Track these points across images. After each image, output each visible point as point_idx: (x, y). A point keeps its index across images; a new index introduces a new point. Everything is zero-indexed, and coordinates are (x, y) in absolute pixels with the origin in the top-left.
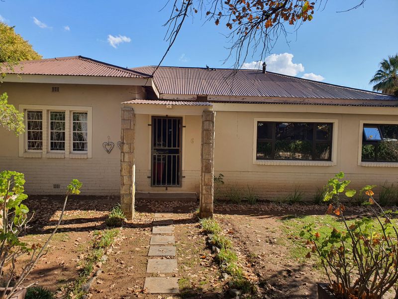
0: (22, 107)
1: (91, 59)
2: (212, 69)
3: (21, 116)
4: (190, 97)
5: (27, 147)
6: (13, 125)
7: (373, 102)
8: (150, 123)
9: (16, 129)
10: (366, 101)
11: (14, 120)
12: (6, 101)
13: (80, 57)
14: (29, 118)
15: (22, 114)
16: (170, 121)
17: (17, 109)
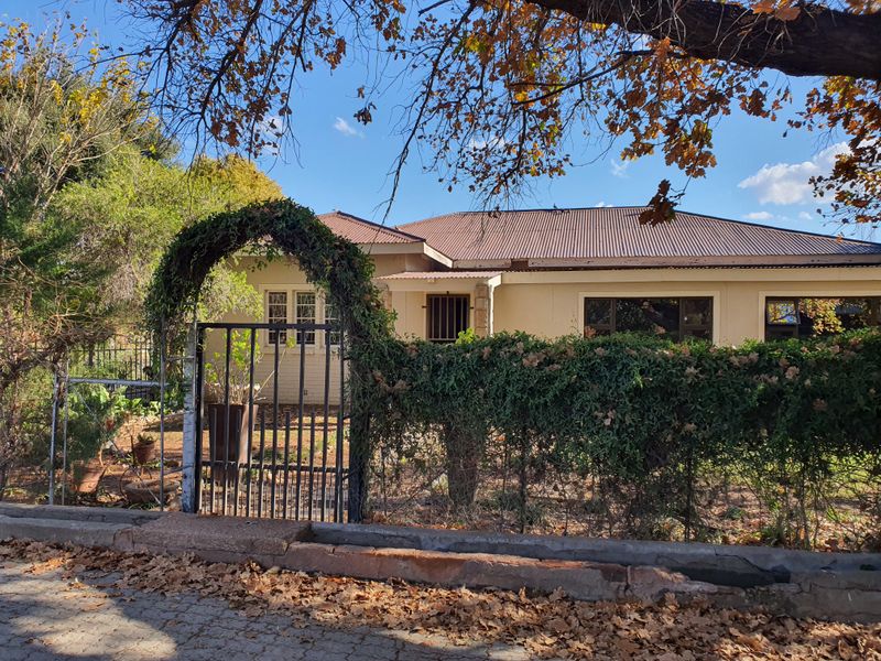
0: (263, 287)
1: (353, 217)
2: (562, 211)
3: (260, 298)
4: (500, 264)
5: (268, 341)
6: (252, 309)
7: (833, 258)
8: (425, 305)
9: (254, 312)
10: (818, 258)
11: (253, 303)
12: (244, 281)
13: (339, 213)
14: (270, 302)
15: (261, 296)
16: (451, 300)
17: (256, 289)
